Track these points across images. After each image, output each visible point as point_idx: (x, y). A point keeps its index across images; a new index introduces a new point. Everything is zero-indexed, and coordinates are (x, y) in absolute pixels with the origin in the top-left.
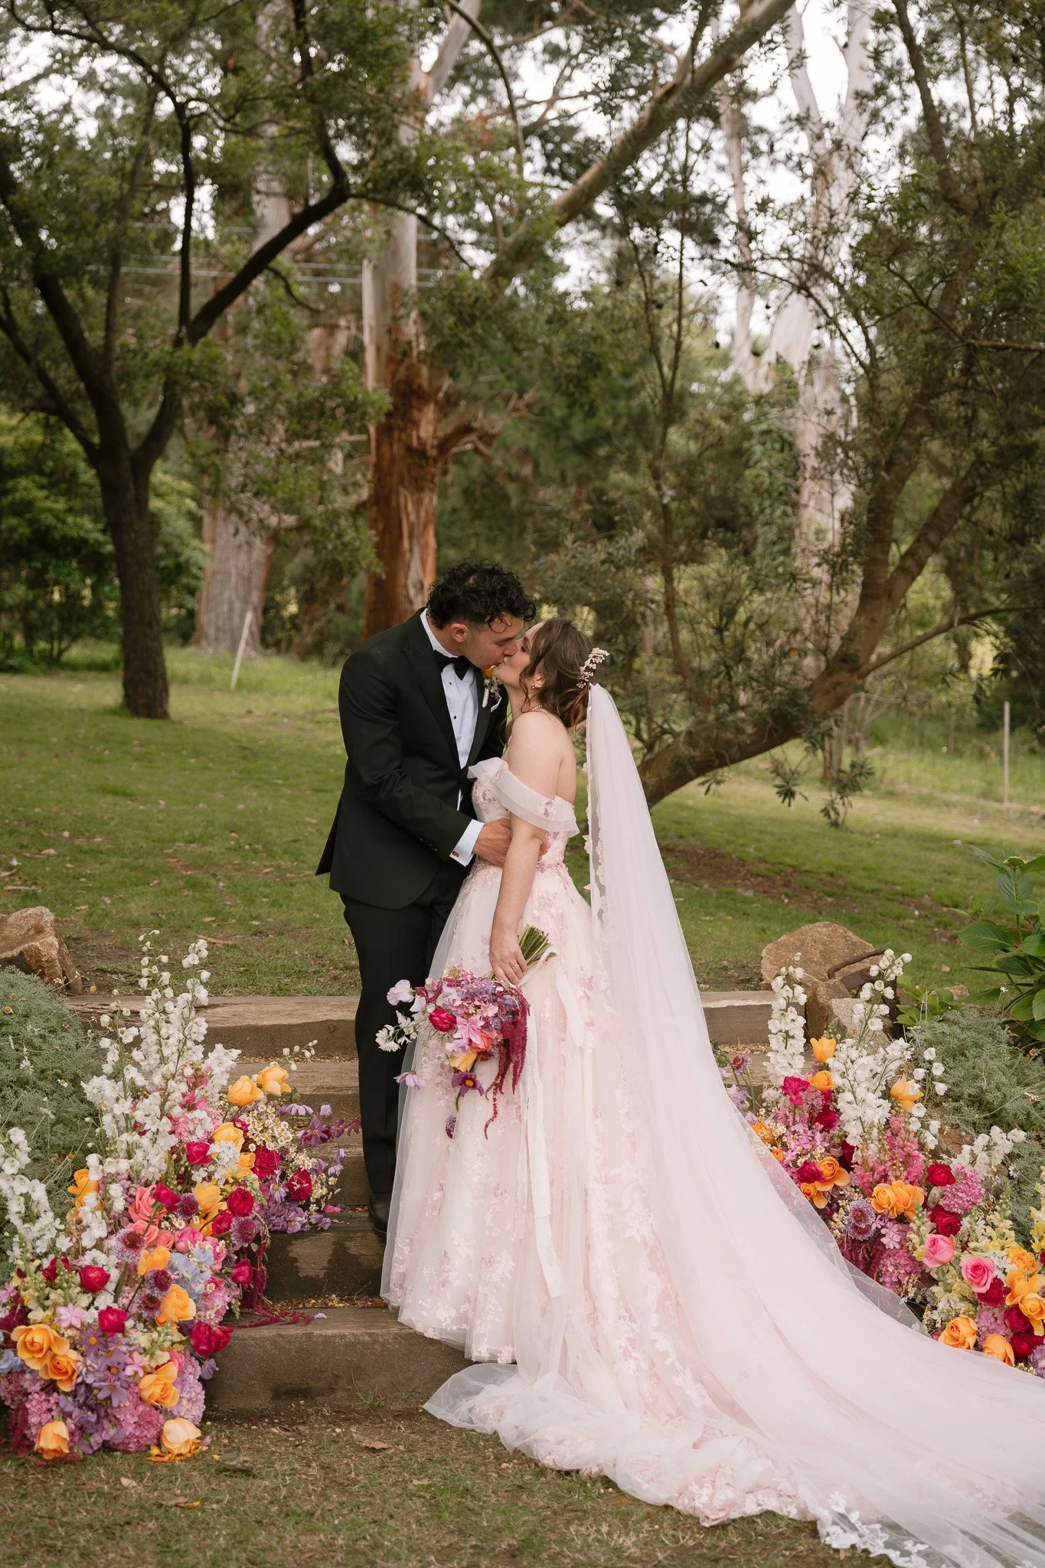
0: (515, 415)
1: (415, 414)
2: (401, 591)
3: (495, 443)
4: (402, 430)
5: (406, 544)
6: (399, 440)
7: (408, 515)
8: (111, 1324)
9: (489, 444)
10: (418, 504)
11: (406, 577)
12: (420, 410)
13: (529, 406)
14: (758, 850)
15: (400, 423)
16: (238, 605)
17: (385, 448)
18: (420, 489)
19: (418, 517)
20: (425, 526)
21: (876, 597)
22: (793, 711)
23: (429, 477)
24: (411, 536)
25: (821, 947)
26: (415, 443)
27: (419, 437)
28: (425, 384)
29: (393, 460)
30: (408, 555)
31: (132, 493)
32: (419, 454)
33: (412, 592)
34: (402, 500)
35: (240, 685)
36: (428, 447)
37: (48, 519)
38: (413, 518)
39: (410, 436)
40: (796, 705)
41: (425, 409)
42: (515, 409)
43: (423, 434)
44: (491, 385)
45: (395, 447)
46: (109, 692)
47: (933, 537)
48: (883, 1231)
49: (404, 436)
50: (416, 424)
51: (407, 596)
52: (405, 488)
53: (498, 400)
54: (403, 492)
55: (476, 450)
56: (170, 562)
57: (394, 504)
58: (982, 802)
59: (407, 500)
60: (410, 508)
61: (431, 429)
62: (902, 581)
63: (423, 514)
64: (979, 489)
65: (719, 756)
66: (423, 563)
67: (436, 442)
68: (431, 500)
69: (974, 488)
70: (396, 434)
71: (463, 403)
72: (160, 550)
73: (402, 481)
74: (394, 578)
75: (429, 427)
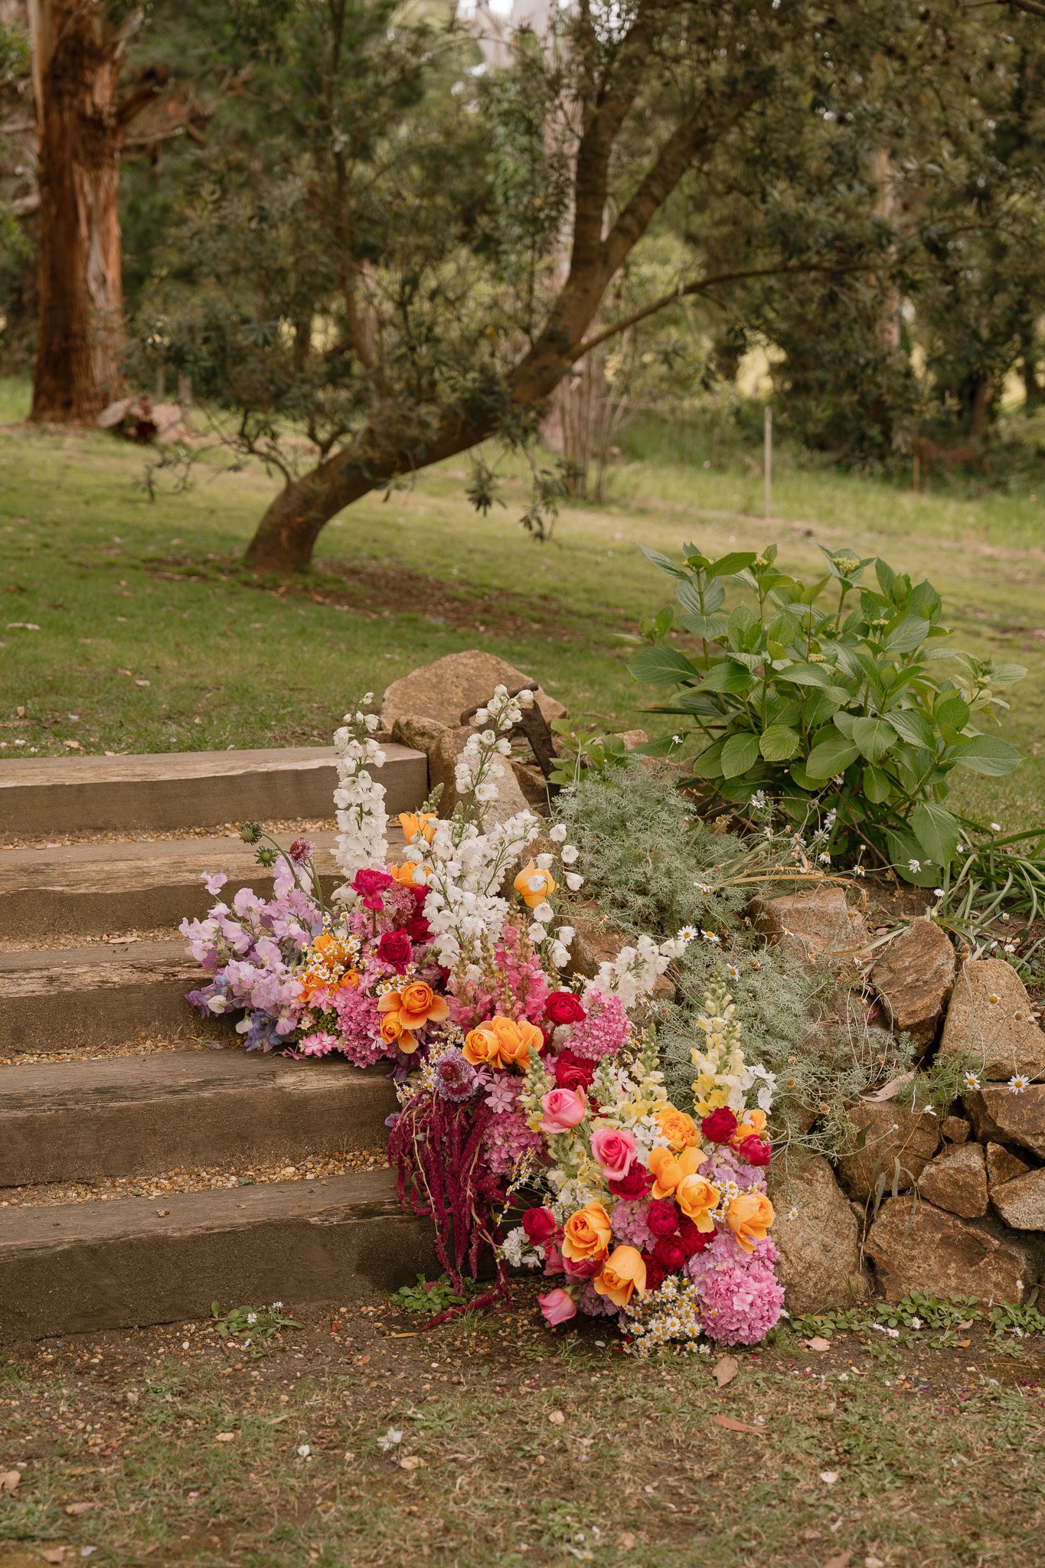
0: (230, 94)
1: (88, 76)
2: (81, 286)
3: (209, 127)
4: (74, 95)
5: (83, 230)
6: (71, 107)
7: (85, 197)
9: (202, 128)
10: (96, 183)
11: (86, 268)
12: (93, 71)
13: (245, 83)
14: (461, 571)
15: (71, 87)
17: (54, 116)
18: (96, 166)
19: (97, 197)
20: (106, 210)
21: (587, 267)
22: (489, 400)
23: (107, 151)
24: (89, 221)
25: (465, 684)
26: (89, 111)
27: (93, 104)
28: (98, 41)
29: (64, 132)
30: (86, 244)
32: (95, 123)
33: (93, 287)
34: (77, 178)
36: (105, 116)
38: (90, 199)
39: (83, 102)
40: (493, 393)
41: (100, 71)
42: (231, 88)
43: (98, 100)
44: (203, 60)
45: (67, 116)
47: (656, 190)
48: (488, 1088)
49: (76, 103)
50: (90, 88)
51: (88, 292)
52: (80, 164)
53: (211, 78)
54: (78, 169)
55: (189, 136)
57: (67, 183)
58: (742, 519)
59: (82, 179)
60: (87, 187)
61: (108, 94)
62: (620, 243)
63: (102, 195)
64: (712, 131)
65: (403, 457)
66: (105, 253)
67: (113, 110)
68: (112, 178)
69: (705, 130)
70: (66, 100)
71: (172, 81)
73: (75, 155)
74: (72, 270)
75: (105, 91)
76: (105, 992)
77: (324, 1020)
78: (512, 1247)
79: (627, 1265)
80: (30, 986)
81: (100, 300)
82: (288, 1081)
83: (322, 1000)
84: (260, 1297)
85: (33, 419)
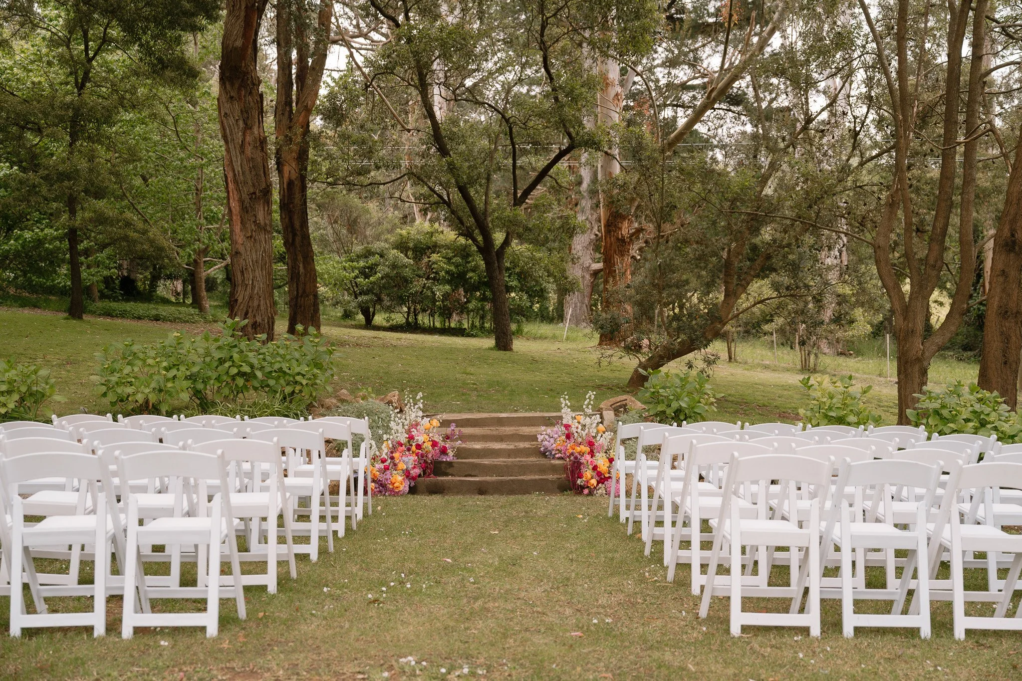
1: (620, 225)
4: (615, 231)
6: (614, 235)
8: (387, 468)
10: (622, 261)
12: (622, 223)
15: (614, 228)
17: (608, 239)
19: (622, 266)
20: (625, 271)
21: (731, 296)
22: (694, 337)
23: (626, 250)
26: (620, 236)
27: (622, 234)
28: (624, 212)
29: (611, 244)
32: (622, 241)
35: (568, 339)
36: (626, 238)
38: (620, 267)
39: (618, 234)
41: (624, 222)
43: (623, 232)
45: (613, 238)
46: (490, 342)
49: (616, 234)
50: (620, 229)
52: (617, 254)
54: (616, 256)
56: (538, 288)
57: (612, 262)
59: (617, 259)
60: (619, 263)
62: (740, 289)
63: (624, 265)
67: (629, 235)
68: (628, 259)
70: (613, 233)
73: (615, 252)
75: (626, 229)
76: (525, 449)
77: (560, 451)
78: (579, 481)
79: (594, 482)
80: (512, 447)
82: (553, 462)
83: (559, 448)
84: (540, 491)
85: (600, 344)
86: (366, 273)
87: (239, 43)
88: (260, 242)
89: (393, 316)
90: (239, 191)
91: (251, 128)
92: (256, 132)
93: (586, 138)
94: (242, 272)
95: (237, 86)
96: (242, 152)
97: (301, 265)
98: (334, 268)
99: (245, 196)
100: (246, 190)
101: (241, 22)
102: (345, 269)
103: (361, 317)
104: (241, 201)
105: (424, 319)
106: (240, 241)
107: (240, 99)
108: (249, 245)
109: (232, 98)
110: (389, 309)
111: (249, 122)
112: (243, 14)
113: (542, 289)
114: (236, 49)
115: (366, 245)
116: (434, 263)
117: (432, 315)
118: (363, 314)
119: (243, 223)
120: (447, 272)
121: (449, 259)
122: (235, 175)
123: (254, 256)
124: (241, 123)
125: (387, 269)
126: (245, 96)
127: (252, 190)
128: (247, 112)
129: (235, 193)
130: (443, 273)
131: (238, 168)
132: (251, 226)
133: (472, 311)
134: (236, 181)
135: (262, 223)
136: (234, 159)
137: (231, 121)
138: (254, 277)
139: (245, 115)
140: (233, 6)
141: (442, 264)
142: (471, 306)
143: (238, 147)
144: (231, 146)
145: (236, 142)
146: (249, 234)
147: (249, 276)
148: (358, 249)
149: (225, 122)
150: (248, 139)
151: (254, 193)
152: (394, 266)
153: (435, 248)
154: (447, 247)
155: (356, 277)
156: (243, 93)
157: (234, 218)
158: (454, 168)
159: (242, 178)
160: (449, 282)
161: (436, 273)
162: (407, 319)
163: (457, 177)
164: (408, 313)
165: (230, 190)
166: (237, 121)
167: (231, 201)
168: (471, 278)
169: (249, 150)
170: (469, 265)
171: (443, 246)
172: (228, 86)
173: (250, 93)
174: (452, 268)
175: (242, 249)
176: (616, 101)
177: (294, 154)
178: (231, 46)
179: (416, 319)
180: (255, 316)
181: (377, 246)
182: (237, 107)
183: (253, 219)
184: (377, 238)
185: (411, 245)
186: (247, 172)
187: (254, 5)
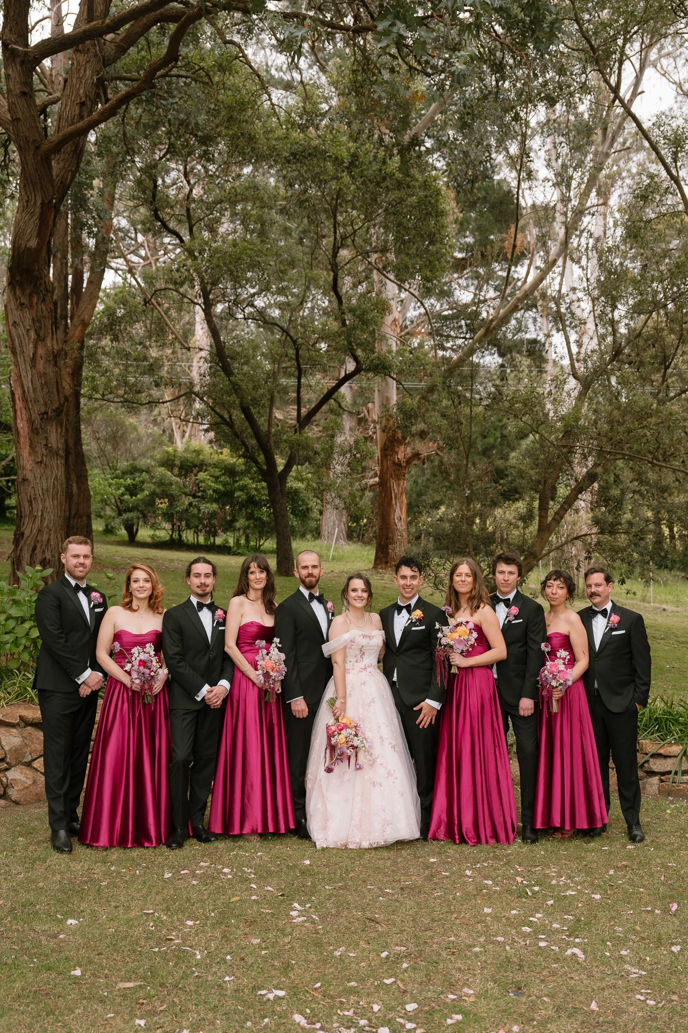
1: (396, 449)
2: (392, 521)
4: (391, 455)
5: (394, 501)
6: (390, 459)
7: (394, 490)
10: (398, 485)
11: (394, 515)
12: (398, 448)
15: (390, 452)
16: (337, 522)
17: (385, 463)
18: (399, 479)
19: (398, 490)
20: (401, 495)
21: (543, 530)
23: (402, 474)
24: (395, 498)
26: (396, 461)
27: (398, 458)
28: (400, 437)
29: (388, 468)
30: (394, 506)
31: (279, 488)
32: (398, 465)
33: (396, 521)
34: (391, 483)
35: (334, 558)
36: (402, 462)
37: (254, 493)
38: (396, 491)
39: (394, 458)
41: (400, 447)
45: (389, 462)
47: (566, 507)
49: (392, 458)
50: (397, 453)
51: (395, 523)
52: (393, 479)
54: (392, 481)
56: (304, 508)
57: (388, 486)
58: (642, 603)
59: (394, 484)
60: (395, 487)
61: (403, 455)
62: (554, 524)
63: (400, 489)
66: (401, 509)
67: (405, 460)
68: (403, 484)
70: (388, 457)
72: (300, 503)
73: (391, 476)
74: (389, 515)
75: (402, 453)
81: (399, 526)
85: (375, 567)
86: (132, 490)
87: (33, 243)
88: (52, 468)
89: (158, 533)
90: (27, 409)
91: (43, 340)
92: (49, 345)
93: (376, 362)
94: (30, 502)
95: (28, 291)
96: (33, 365)
97: (74, 485)
98: (100, 484)
99: (36, 416)
100: (37, 409)
101: (35, 220)
102: (110, 485)
103: (123, 532)
104: (31, 421)
105: (188, 536)
106: (28, 467)
107: (31, 306)
108: (38, 471)
109: (22, 304)
110: (154, 527)
111: (42, 333)
112: (38, 211)
113: (308, 509)
114: (29, 249)
115: (131, 462)
116: (202, 481)
117: (196, 533)
118: (126, 529)
119: (32, 446)
120: (214, 491)
121: (217, 478)
122: (24, 392)
123: (45, 484)
124: (33, 334)
125: (153, 486)
126: (37, 304)
127: (43, 410)
128: (39, 322)
129: (24, 412)
130: (211, 492)
131: (28, 384)
132: (42, 450)
133: (239, 529)
134: (25, 399)
135: (55, 446)
136: (23, 374)
137: (21, 331)
138: (44, 507)
139: (37, 325)
140: (27, 202)
141: (210, 483)
142: (238, 525)
143: (28, 360)
144: (20, 359)
145: (26, 355)
146: (40, 459)
147: (38, 506)
148: (123, 464)
149: (13, 331)
150: (41, 351)
151: (46, 413)
152: (161, 483)
153: (201, 466)
154: (215, 466)
155: (123, 495)
156: (35, 300)
157: (22, 440)
158: (240, 388)
159: (32, 395)
160: (216, 501)
161: (204, 491)
162: (171, 536)
163: (242, 399)
164: (173, 530)
165: (18, 407)
166: (28, 331)
167: (19, 421)
168: (239, 497)
169: (41, 364)
170: (237, 485)
171: (210, 465)
172: (18, 292)
173: (44, 300)
174: (220, 487)
175: (30, 476)
176: (394, 327)
177: (69, 370)
178: (23, 246)
179: (180, 536)
180: (44, 552)
181: (143, 462)
182: (28, 315)
183: (44, 442)
184: (143, 455)
185: (177, 462)
186: (39, 389)
187: (51, 201)
